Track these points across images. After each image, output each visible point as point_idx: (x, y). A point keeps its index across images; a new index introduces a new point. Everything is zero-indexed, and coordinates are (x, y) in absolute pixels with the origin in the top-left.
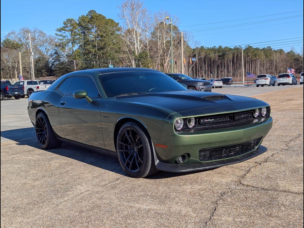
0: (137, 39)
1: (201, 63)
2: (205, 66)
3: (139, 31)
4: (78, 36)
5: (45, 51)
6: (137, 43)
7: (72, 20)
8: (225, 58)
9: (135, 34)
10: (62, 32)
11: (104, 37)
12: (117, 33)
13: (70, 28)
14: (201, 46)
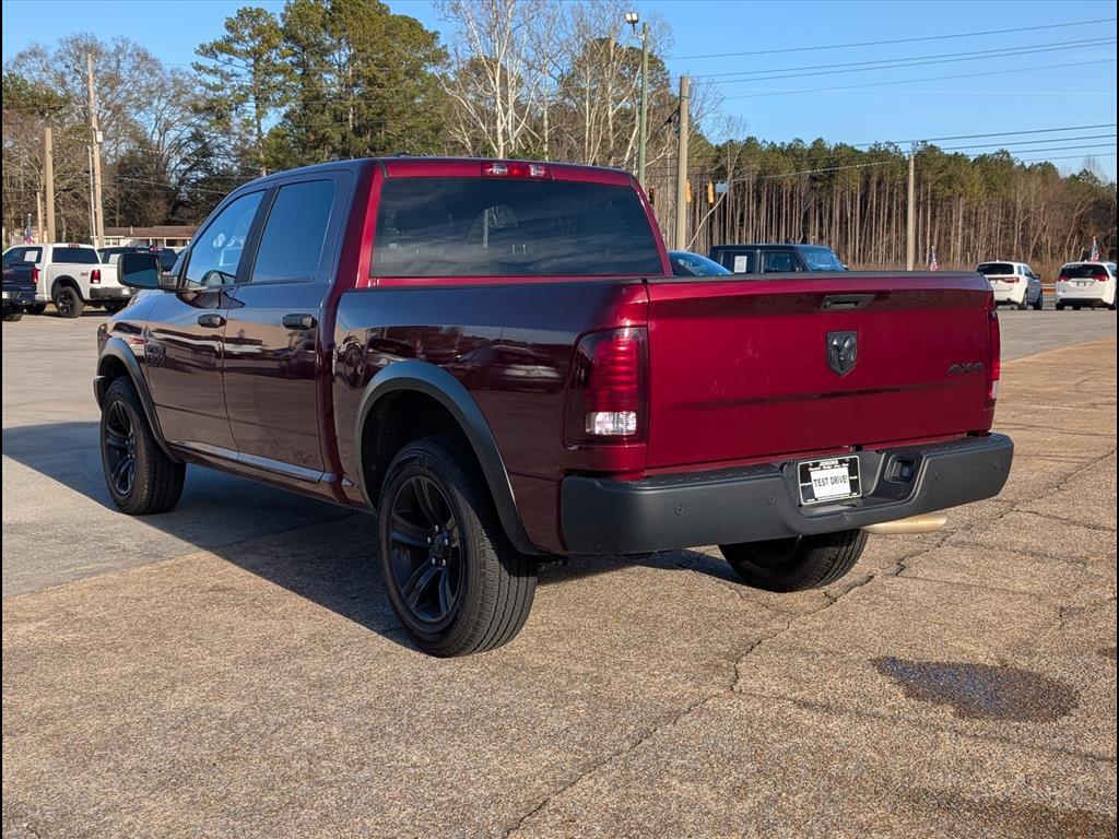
0: (505, 97)
1: (743, 200)
2: (758, 213)
3: (516, 68)
4: (280, 78)
5: (157, 130)
6: (505, 114)
7: (260, 12)
8: (835, 187)
9: (497, 79)
10: (220, 58)
11: (381, 86)
12: (430, 71)
13: (252, 44)
14: (745, 138)
